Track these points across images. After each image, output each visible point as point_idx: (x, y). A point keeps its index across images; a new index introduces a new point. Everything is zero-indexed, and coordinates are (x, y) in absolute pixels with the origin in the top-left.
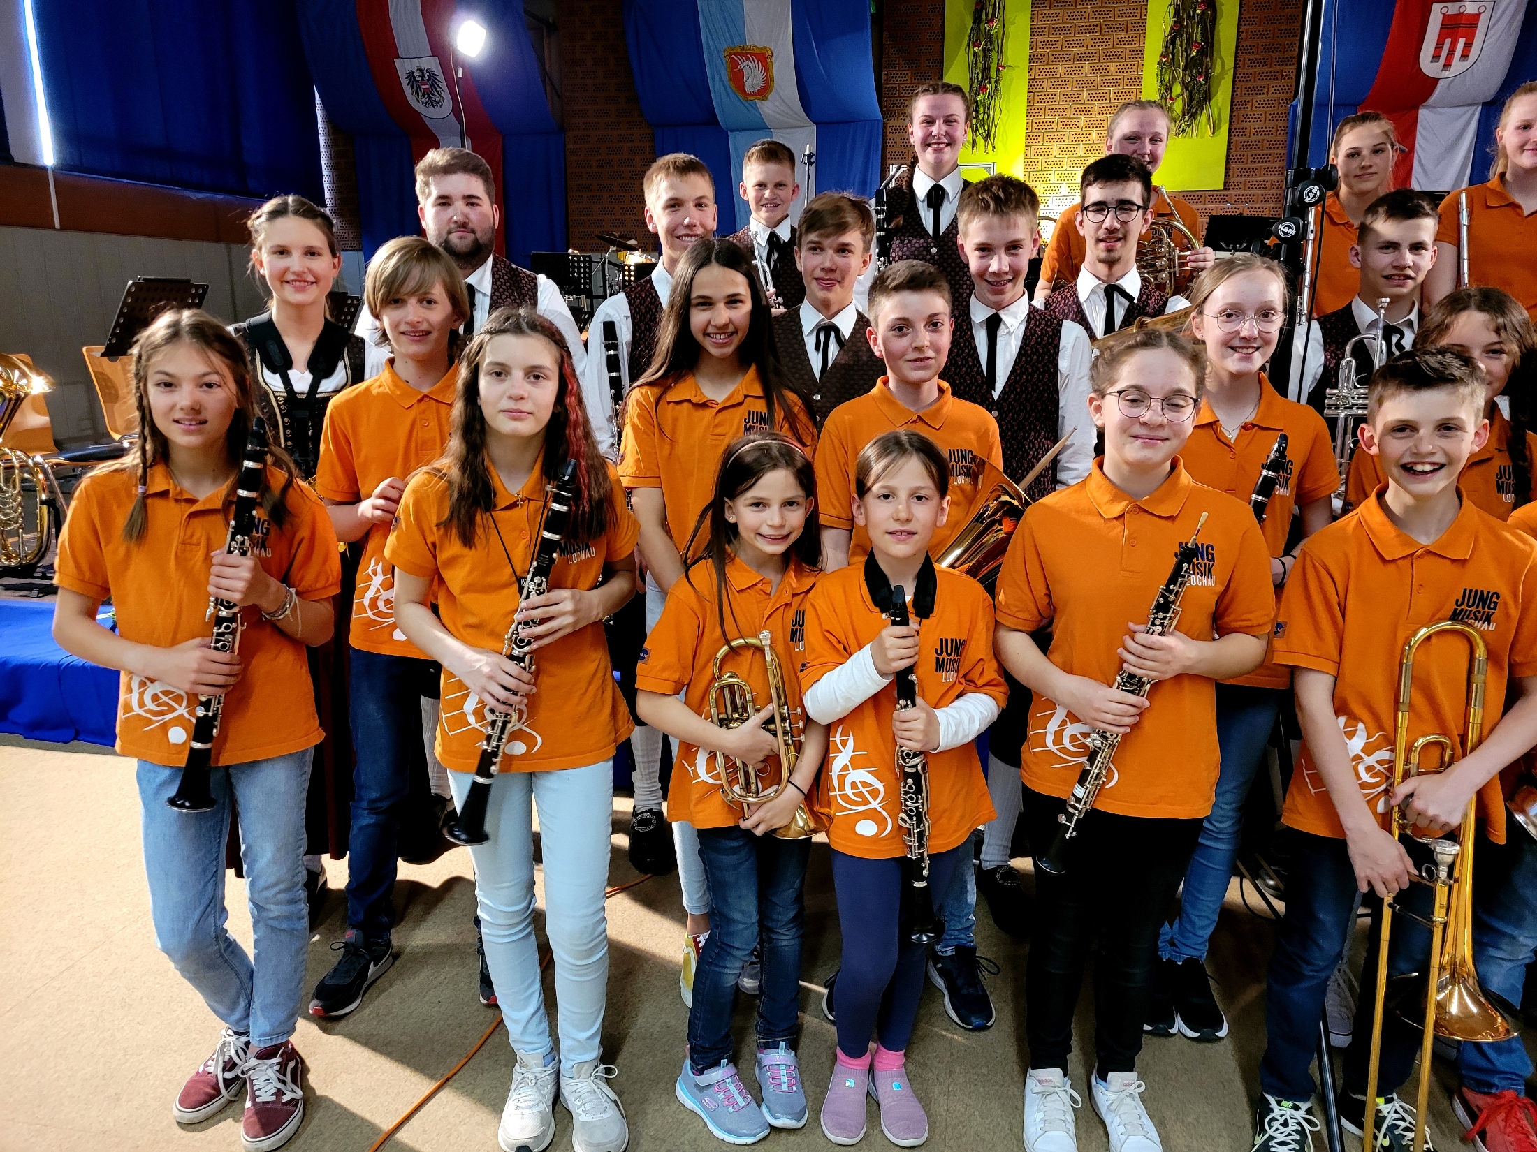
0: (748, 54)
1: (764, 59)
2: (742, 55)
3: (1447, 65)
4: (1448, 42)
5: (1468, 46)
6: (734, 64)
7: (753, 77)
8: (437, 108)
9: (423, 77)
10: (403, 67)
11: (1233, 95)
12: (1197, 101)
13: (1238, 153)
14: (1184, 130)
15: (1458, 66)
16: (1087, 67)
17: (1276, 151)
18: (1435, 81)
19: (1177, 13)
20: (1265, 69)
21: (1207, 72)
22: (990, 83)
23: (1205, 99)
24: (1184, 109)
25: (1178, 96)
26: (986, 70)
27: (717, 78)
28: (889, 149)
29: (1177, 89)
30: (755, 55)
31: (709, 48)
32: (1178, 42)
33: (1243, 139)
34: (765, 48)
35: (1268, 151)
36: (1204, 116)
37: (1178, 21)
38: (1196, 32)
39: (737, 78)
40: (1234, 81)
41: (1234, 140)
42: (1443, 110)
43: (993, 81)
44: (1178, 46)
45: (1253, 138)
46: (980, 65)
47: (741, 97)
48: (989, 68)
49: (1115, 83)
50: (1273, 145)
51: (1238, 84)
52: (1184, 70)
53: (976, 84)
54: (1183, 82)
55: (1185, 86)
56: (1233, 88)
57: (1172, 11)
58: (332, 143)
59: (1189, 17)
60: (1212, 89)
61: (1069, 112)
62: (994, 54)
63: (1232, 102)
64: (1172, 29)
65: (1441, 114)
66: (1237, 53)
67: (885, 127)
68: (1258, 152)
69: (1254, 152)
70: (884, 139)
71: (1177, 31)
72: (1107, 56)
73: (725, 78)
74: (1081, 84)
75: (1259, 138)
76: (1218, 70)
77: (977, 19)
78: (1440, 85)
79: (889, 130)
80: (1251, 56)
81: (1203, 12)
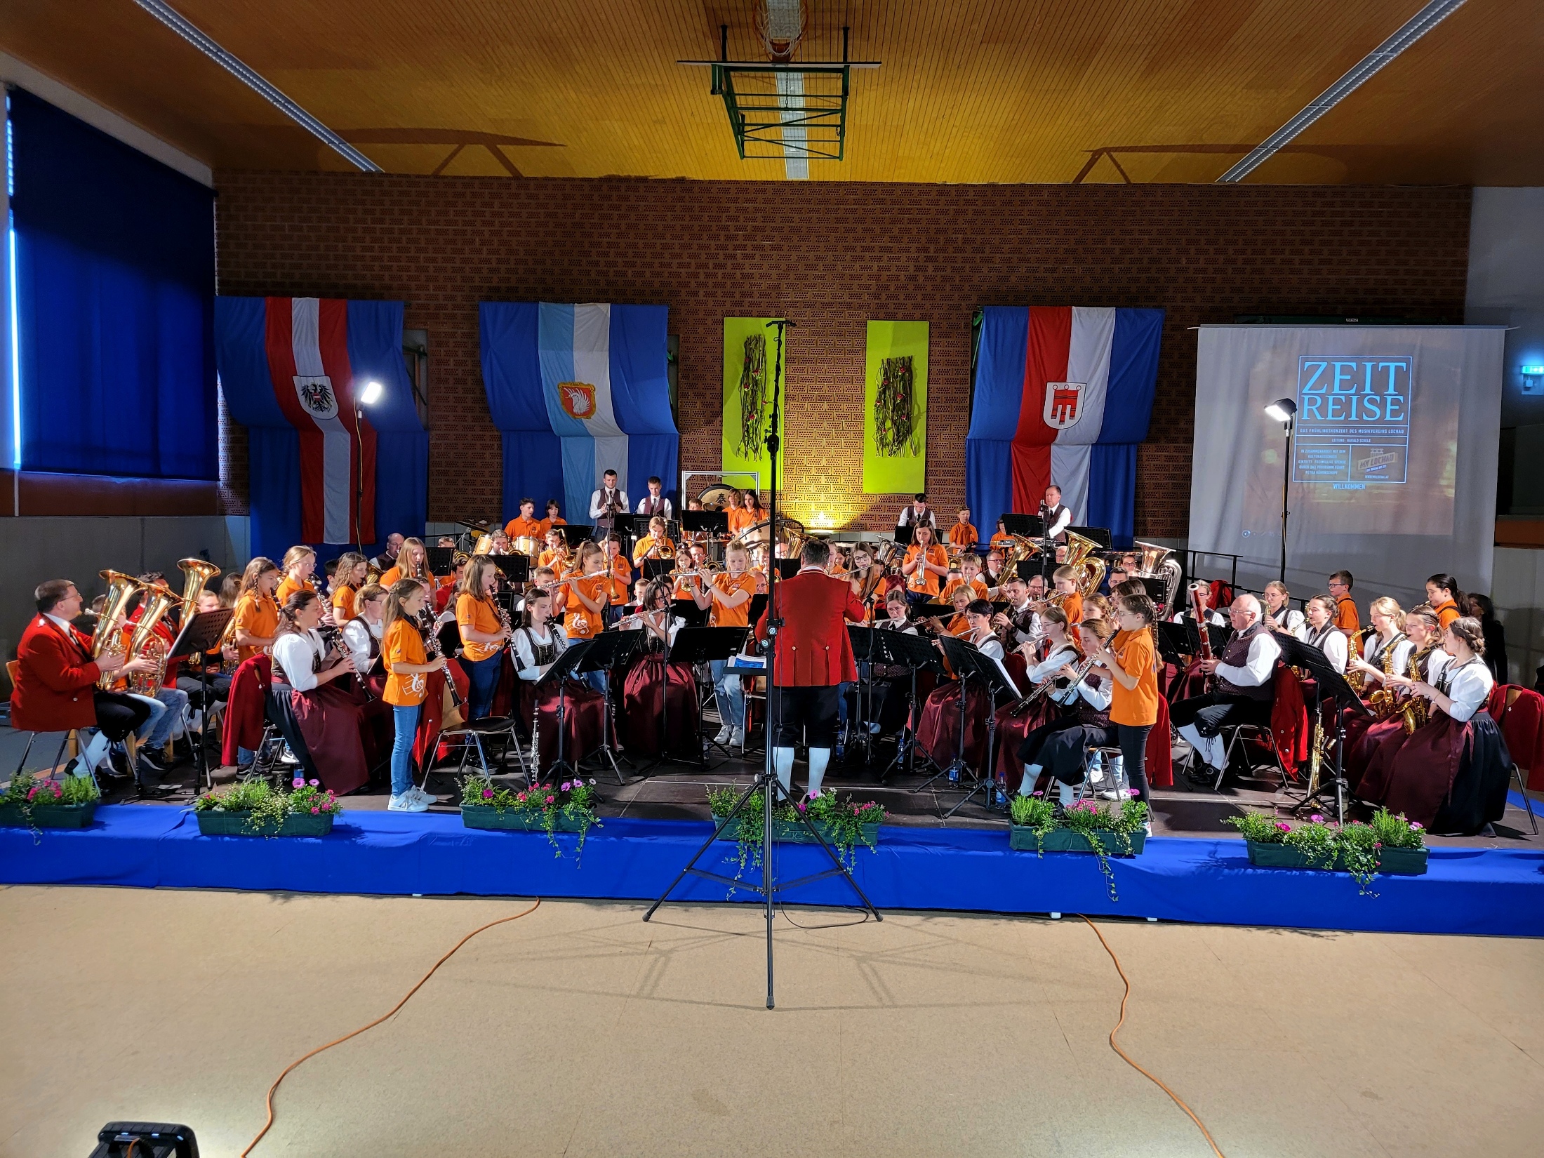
0: (577, 387)
1: (588, 392)
2: (571, 388)
3: (1062, 421)
4: (1060, 407)
5: (1073, 410)
6: (566, 394)
7: (580, 404)
8: (325, 412)
9: (316, 389)
10: (299, 383)
11: (927, 430)
12: (903, 434)
13: (934, 469)
14: (895, 452)
15: (1069, 422)
16: (825, 406)
17: (959, 469)
18: (1057, 431)
19: (885, 373)
20: (947, 413)
21: (908, 414)
22: (757, 413)
23: (908, 432)
24: (894, 439)
25: (889, 429)
26: (754, 404)
27: (552, 402)
28: (684, 454)
29: (889, 424)
30: (582, 389)
31: (546, 381)
32: (887, 392)
33: (936, 459)
34: (589, 385)
35: (954, 469)
36: (908, 443)
37: (887, 379)
38: (900, 389)
39: (568, 403)
40: (927, 420)
41: (930, 459)
42: (1068, 447)
43: (759, 412)
44: (887, 395)
45: (942, 459)
46: (749, 400)
47: (571, 416)
48: (756, 403)
49: (846, 418)
50: (956, 465)
51: (930, 423)
52: (893, 412)
53: (746, 413)
54: (892, 419)
55: (894, 422)
56: (927, 425)
57: (882, 372)
58: (230, 431)
59: (894, 377)
60: (913, 425)
61: (814, 435)
62: (760, 394)
63: (927, 434)
64: (883, 384)
65: (1066, 449)
66: (928, 402)
67: (680, 439)
68: (947, 469)
69: (944, 469)
70: (680, 448)
71: (886, 386)
72: (840, 398)
73: (559, 402)
74: (822, 417)
75: (947, 459)
76: (916, 413)
77: (747, 369)
78: (1060, 432)
79: (684, 441)
80: (938, 405)
81: (904, 374)
